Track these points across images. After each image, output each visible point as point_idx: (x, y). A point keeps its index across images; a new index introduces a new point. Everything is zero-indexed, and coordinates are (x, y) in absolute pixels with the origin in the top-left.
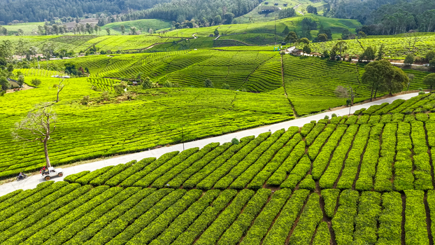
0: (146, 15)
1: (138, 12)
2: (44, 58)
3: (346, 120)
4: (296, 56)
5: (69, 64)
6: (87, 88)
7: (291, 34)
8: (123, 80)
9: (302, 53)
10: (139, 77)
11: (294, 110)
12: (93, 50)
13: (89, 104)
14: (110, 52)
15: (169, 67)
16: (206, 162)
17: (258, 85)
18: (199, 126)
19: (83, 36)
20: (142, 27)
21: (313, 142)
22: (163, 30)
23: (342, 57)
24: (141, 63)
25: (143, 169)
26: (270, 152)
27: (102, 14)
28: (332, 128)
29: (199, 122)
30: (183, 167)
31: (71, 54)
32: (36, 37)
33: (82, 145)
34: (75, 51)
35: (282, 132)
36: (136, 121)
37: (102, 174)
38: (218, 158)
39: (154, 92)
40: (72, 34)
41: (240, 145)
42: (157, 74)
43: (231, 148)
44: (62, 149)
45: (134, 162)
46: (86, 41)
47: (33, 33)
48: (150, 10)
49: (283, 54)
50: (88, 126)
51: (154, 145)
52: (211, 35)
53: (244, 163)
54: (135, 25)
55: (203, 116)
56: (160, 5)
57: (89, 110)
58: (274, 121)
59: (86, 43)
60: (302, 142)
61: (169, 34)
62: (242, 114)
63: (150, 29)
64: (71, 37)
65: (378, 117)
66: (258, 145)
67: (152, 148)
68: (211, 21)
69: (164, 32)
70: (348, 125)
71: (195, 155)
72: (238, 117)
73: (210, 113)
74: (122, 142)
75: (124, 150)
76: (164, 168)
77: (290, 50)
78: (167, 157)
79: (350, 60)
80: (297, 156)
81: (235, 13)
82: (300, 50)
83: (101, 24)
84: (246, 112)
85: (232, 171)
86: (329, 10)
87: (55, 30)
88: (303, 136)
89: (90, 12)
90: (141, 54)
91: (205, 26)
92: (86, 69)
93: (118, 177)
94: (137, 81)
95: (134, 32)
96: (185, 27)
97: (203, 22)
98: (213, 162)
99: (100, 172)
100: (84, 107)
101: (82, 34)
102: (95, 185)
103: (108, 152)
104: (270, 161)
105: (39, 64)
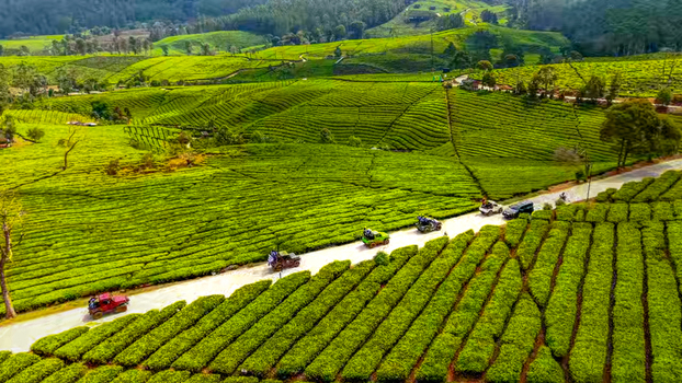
0: (226, 25)
1: (212, 20)
2: (60, 92)
3: (585, 212)
4: (470, 91)
5: (97, 102)
6: (121, 144)
7: (460, 55)
8: (185, 129)
9: (480, 87)
10: (211, 124)
11: (480, 187)
12: (139, 80)
13: (119, 173)
14: (166, 83)
15: (263, 108)
16: (325, 309)
17: (408, 138)
18: (310, 220)
19: (125, 58)
20: (219, 43)
21: (534, 260)
22: (253, 48)
23: (547, 93)
24: (216, 102)
25: (195, 322)
26: (452, 284)
27: (157, 23)
28: (562, 228)
29: (310, 212)
30: (277, 320)
31: (103, 86)
32: (48, 58)
33: (87, 263)
34: (110, 81)
35: (469, 237)
36: (196, 208)
37: (112, 334)
38: (347, 299)
39: (233, 151)
40: (107, 54)
41: (391, 267)
42: (240, 119)
43: (375, 275)
44: (46, 271)
45: (181, 305)
46: (129, 64)
47: (45, 53)
48: (233, 16)
49: (450, 86)
50: (109, 219)
51: (222, 263)
52: (330, 57)
53: (403, 313)
54: (209, 39)
55: (317, 201)
56: (249, 9)
57: (118, 185)
58: (449, 213)
59: (128, 68)
60: (513, 262)
61: (261, 54)
62: (388, 195)
63: (233, 47)
64: (104, 58)
65: (646, 206)
66: (426, 266)
67: (220, 271)
68: (329, 34)
69: (254, 51)
70: (594, 224)
71: (301, 290)
72: (381, 202)
73: (330, 193)
74: (164, 256)
75: (165, 276)
76: (238, 321)
77: (459, 80)
78: (247, 296)
79: (561, 98)
80: (508, 295)
81: (367, 22)
82: (477, 81)
83: (155, 38)
84: (395, 192)
85: (379, 332)
86: (515, 18)
87: (80, 48)
88: (511, 247)
89: (137, 19)
90: (216, 87)
91: (319, 42)
92: (126, 110)
93: (142, 344)
94: (208, 131)
95: (206, 51)
96: (287, 44)
97: (316, 35)
98: (339, 308)
99: (109, 331)
100: (111, 179)
101: (122, 54)
102: (93, 364)
103: (135, 281)
104: (454, 307)
105: (50, 101)
